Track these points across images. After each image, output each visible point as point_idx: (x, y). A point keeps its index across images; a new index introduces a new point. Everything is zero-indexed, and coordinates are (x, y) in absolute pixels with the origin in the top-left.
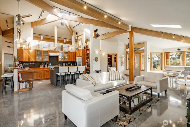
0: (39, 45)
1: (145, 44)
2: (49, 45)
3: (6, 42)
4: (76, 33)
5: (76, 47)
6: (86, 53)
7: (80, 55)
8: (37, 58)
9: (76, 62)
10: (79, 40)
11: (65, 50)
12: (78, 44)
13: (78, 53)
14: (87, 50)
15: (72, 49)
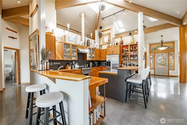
0: (65, 36)
1: (175, 42)
2: (76, 38)
3: (7, 28)
4: (101, 28)
5: (100, 44)
6: (122, 50)
7: (115, 52)
8: (65, 56)
9: (107, 61)
10: (104, 36)
11: (91, 46)
12: (103, 40)
13: (111, 49)
14: (123, 46)
15: (97, 46)
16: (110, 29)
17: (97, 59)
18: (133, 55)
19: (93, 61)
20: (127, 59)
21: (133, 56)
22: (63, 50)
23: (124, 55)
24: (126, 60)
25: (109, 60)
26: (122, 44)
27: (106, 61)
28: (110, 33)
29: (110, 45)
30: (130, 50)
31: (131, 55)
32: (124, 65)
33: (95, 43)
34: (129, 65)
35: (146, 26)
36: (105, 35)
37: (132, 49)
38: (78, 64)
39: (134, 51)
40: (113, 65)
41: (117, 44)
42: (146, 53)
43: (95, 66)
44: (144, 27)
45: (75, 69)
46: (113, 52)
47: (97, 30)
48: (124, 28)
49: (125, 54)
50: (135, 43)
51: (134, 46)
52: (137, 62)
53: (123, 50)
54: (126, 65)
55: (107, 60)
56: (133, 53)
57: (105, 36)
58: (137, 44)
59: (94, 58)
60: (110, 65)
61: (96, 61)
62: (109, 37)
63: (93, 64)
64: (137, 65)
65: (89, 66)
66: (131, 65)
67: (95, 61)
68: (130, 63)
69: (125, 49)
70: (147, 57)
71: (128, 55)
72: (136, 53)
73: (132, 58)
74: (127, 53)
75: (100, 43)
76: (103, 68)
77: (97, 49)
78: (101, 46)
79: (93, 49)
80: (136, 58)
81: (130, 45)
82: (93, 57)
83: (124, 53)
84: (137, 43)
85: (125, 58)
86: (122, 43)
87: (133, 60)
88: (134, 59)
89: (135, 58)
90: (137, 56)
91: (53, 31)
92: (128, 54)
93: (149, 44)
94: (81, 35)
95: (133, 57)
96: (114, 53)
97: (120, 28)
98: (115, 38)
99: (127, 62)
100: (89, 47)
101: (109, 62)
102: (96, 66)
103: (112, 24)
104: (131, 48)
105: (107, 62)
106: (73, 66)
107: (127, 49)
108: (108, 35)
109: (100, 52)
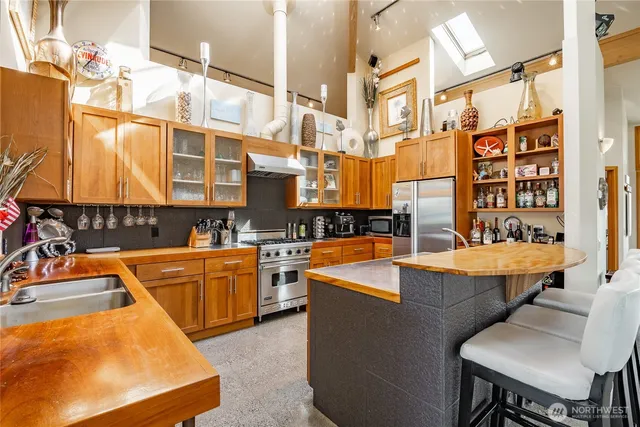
4: (373, 61)
5: (370, 134)
6: (471, 158)
7: (433, 167)
8: (176, 185)
9: (395, 212)
10: (386, 96)
11: (324, 145)
12: (382, 116)
13: (416, 156)
14: (476, 138)
15: (353, 142)
16: (416, 61)
17: (350, 204)
18: (533, 181)
19: (333, 210)
20: (500, 201)
21: (536, 186)
22: (170, 158)
23: (480, 181)
24: (495, 205)
25: (405, 209)
26: (474, 126)
27: (389, 212)
28: (413, 83)
29: (415, 135)
30: (518, 157)
31: (525, 182)
32: (483, 231)
33: (341, 128)
34: (511, 234)
35: (611, 17)
36: (391, 90)
37: (530, 146)
38: (253, 226)
39: (540, 160)
40: (423, 229)
41: (444, 129)
42: (611, 173)
43: (339, 236)
44: (604, 21)
45: (240, 246)
46: (423, 166)
47: (353, 71)
48: (487, 53)
49: (486, 177)
50: (547, 115)
51: (538, 133)
52: (560, 219)
53: (476, 155)
54: (495, 231)
55: (397, 206)
56: (533, 167)
57: (391, 95)
58: (555, 122)
59: (338, 198)
60: (407, 233)
61: (346, 211)
62: (410, 97)
63: (331, 227)
64: (560, 237)
65: (311, 236)
66: (525, 231)
67: (340, 211)
68: (514, 222)
69: (487, 151)
70: (622, 194)
71: (502, 180)
72: (552, 171)
73: (527, 197)
74: (497, 174)
75: (368, 130)
76: (380, 246)
77: (353, 158)
78: (372, 143)
79: (327, 157)
80: (551, 197)
81: (518, 130)
82: (330, 194)
83: (483, 173)
84: (558, 112)
85: (490, 198)
86: (472, 118)
87: (534, 205)
88: (539, 203)
89: (544, 194)
90: (556, 182)
91: (126, 75)
92: (506, 175)
93: (629, 123)
94: (273, 96)
95: (532, 190)
96: (428, 171)
97: (466, 56)
98: (438, 102)
99: (502, 219)
100: (313, 145)
101: (403, 218)
102: (345, 236)
103: (422, 34)
104: (524, 146)
105: (397, 217)
106: (224, 232)
107: (497, 152)
108: (404, 89)
109: (367, 170)
